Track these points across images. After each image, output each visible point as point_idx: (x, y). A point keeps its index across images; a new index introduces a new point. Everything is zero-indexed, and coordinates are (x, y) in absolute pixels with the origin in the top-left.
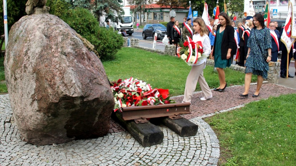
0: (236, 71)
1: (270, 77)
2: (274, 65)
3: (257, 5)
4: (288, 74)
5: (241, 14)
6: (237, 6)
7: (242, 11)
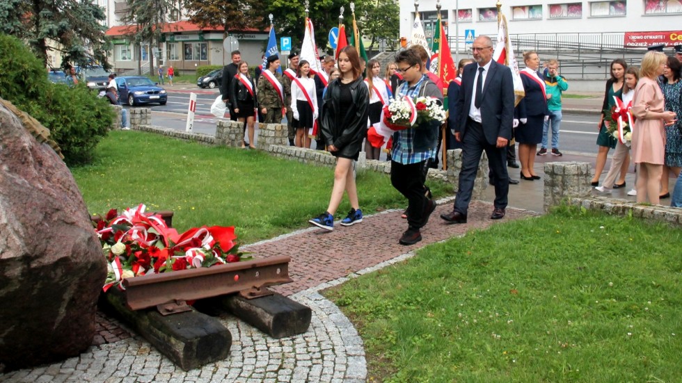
3: (429, 21)
5: (393, 42)
6: (384, 24)
7: (396, 35)
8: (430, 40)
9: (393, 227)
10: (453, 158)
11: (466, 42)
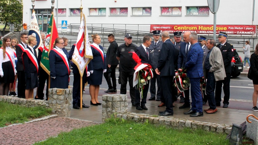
0: (14, 104)
1: (60, 109)
2: (64, 93)
3: (41, 14)
4: (83, 103)
5: (19, 26)
6: (13, 15)
7: (20, 22)
8: (41, 25)
9: (15, 134)
10: (52, 93)
11: (62, 28)
